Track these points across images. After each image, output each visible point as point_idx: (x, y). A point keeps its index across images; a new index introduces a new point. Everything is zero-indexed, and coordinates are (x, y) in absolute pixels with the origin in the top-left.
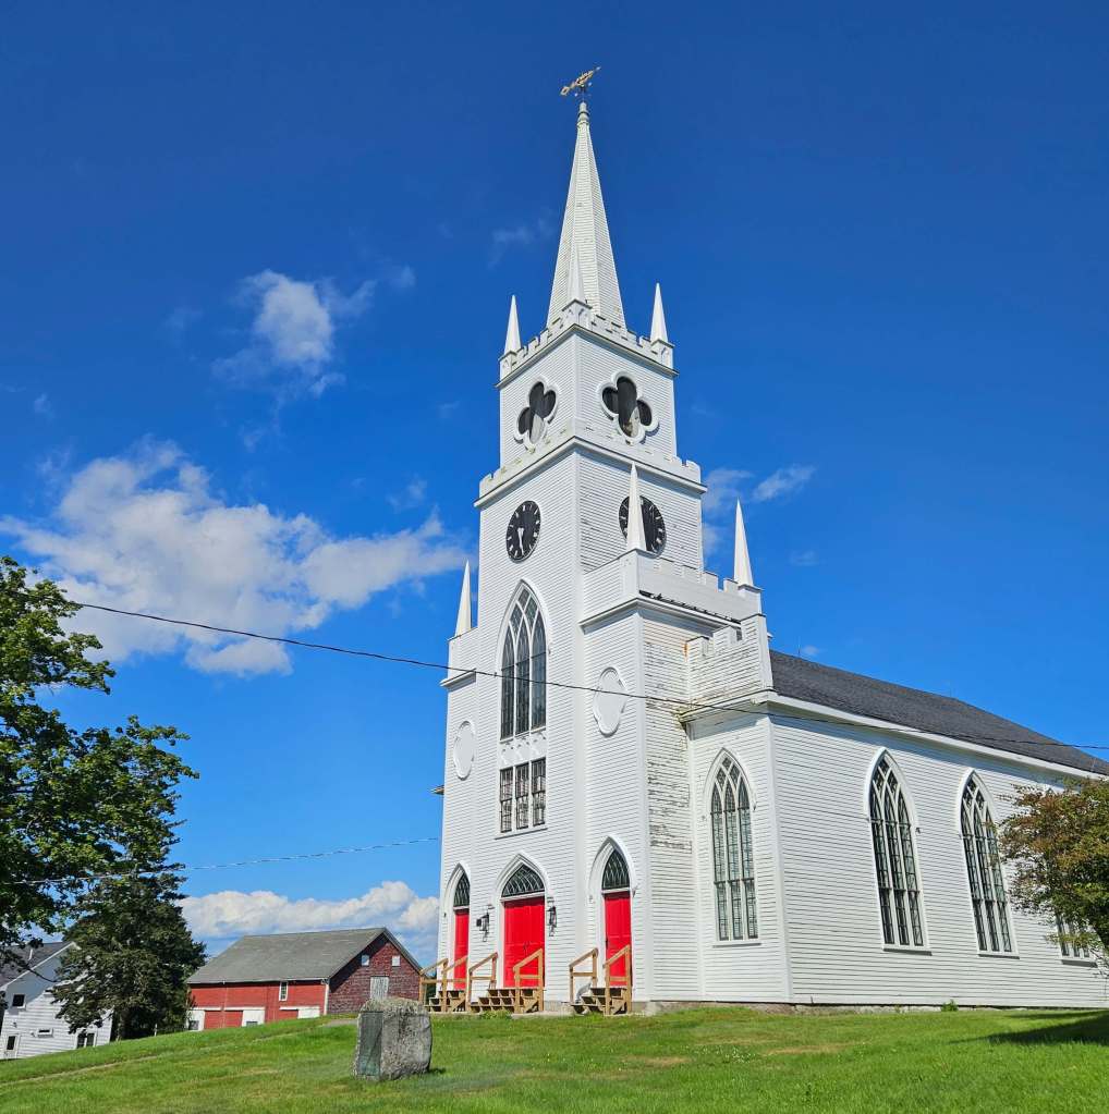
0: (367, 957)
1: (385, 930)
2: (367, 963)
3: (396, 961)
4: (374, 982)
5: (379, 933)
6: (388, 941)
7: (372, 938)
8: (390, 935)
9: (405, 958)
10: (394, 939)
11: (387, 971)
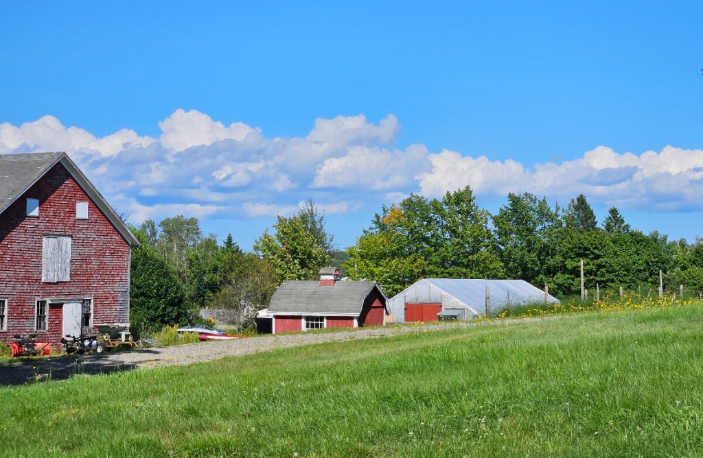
0: (36, 201)
1: (65, 157)
2: (35, 212)
3: (82, 210)
4: (48, 244)
5: (54, 161)
6: (68, 176)
7: (42, 171)
8: (71, 165)
9: (97, 206)
10: (79, 173)
11: (69, 227)
